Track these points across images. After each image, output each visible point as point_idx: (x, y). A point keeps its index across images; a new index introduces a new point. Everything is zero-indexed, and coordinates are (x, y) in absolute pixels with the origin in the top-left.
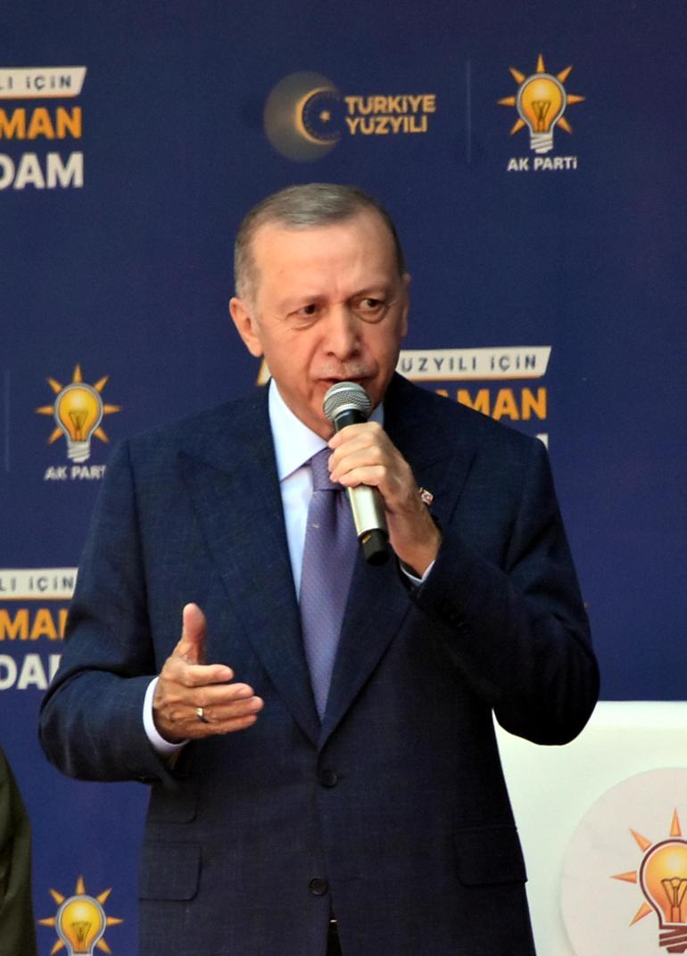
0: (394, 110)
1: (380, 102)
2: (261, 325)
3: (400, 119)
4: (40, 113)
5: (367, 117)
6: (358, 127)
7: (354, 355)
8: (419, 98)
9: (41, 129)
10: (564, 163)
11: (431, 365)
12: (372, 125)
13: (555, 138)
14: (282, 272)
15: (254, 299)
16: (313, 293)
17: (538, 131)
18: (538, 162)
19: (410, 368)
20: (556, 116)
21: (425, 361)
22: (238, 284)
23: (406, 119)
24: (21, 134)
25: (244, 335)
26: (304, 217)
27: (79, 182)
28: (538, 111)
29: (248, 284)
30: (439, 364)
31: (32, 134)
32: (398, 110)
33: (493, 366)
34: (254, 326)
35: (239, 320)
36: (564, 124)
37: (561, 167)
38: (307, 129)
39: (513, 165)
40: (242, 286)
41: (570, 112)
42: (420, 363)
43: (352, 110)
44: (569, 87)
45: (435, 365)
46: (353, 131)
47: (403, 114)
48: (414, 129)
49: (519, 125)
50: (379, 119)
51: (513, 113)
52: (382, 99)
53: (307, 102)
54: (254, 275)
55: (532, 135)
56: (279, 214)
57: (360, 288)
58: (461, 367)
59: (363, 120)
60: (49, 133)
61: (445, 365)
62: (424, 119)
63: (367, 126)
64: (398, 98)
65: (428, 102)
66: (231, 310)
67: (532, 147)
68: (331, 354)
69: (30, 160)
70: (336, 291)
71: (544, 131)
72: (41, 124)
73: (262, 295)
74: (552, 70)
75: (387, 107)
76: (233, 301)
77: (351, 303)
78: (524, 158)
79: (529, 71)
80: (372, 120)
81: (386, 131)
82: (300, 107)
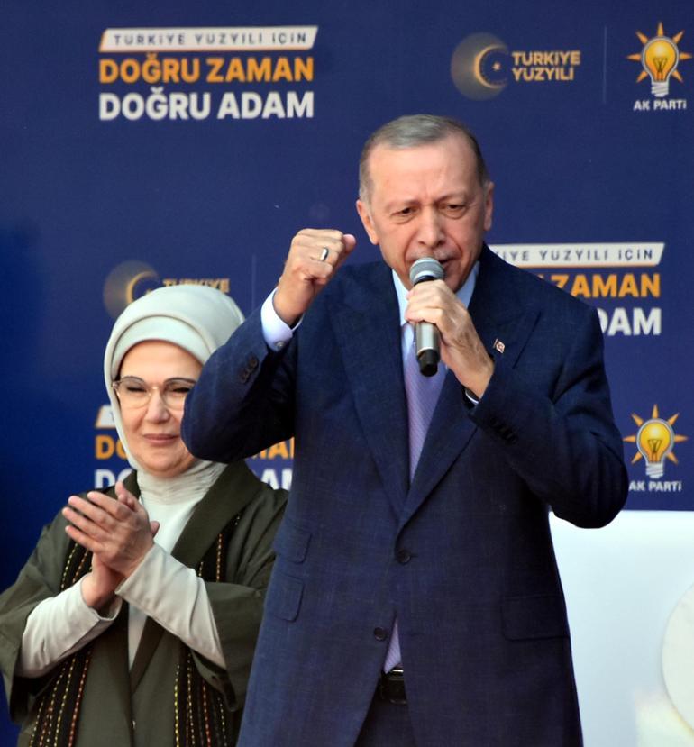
0: (549, 63)
1: (538, 57)
2: (375, 222)
3: (553, 70)
4: (283, 62)
5: (529, 68)
6: (522, 75)
7: (440, 243)
8: (568, 54)
9: (283, 74)
10: (677, 104)
11: (573, 256)
12: (532, 74)
13: (670, 86)
14: (388, 181)
15: (370, 202)
16: (410, 198)
17: (658, 80)
18: (657, 104)
19: (558, 257)
20: (670, 69)
21: (569, 252)
22: (360, 190)
23: (557, 70)
24: (268, 78)
25: (367, 228)
26: (404, 140)
27: (310, 114)
28: (658, 65)
29: (366, 191)
30: (579, 255)
31: (276, 77)
32: (552, 63)
33: (620, 256)
34: (372, 222)
35: (363, 216)
36: (677, 75)
37: (674, 107)
38: (483, 76)
39: (637, 106)
40: (363, 193)
42: (565, 254)
43: (517, 62)
44: (681, 47)
45: (576, 256)
46: (517, 78)
47: (555, 66)
48: (564, 78)
49: (643, 75)
50: (537, 69)
51: (638, 66)
52: (540, 54)
53: (485, 56)
54: (370, 184)
55: (653, 83)
56: (389, 138)
57: (444, 193)
58: (596, 257)
59: (525, 69)
60: (289, 77)
61: (584, 255)
62: (571, 71)
63: (529, 74)
64: (551, 54)
65: (575, 57)
66: (358, 209)
67: (653, 92)
68: (422, 243)
69: (274, 97)
70: (426, 197)
71: (662, 80)
72: (283, 70)
73: (375, 199)
74: (669, 34)
75: (543, 61)
76: (358, 202)
77: (438, 205)
78: (646, 100)
79: (651, 35)
80: (532, 70)
81: (543, 79)
82: (478, 58)
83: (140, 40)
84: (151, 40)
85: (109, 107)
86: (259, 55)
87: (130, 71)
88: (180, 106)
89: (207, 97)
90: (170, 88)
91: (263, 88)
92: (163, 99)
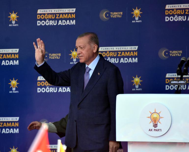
5: (113, 15)
13: (139, 18)
17: (136, 17)
18: (136, 21)
19: (119, 49)
20: (139, 15)
21: (121, 48)
27: (75, 24)
28: (136, 14)
33: (130, 49)
37: (139, 22)
39: (133, 22)
41: (141, 14)
43: (111, 14)
44: (141, 11)
46: (111, 17)
48: (120, 17)
51: (133, 15)
58: (126, 49)
61: (124, 49)
65: (121, 13)
67: (135, 19)
69: (68, 21)
72: (70, 16)
74: (138, 9)
75: (116, 14)
79: (135, 9)
80: (114, 16)
81: (116, 17)
82: (104, 14)
83: (44, 11)
84: (46, 11)
85: (39, 23)
86: (65, 14)
87: (42, 17)
88: (51, 23)
89: (56, 21)
90: (49, 20)
91: (66, 20)
92: (48, 22)
